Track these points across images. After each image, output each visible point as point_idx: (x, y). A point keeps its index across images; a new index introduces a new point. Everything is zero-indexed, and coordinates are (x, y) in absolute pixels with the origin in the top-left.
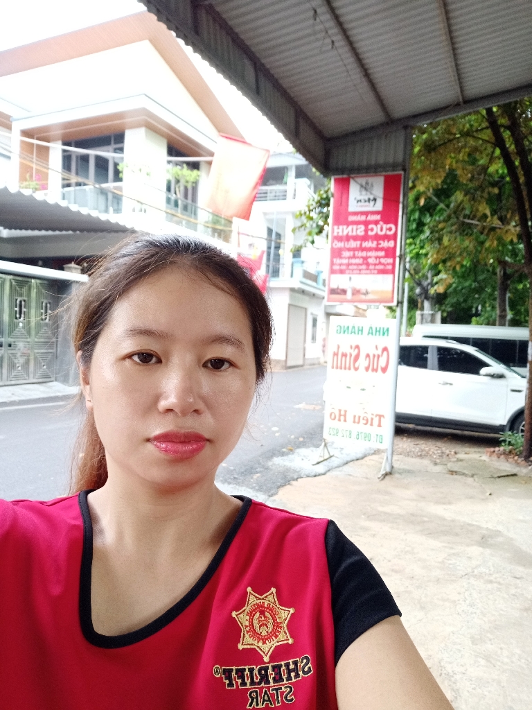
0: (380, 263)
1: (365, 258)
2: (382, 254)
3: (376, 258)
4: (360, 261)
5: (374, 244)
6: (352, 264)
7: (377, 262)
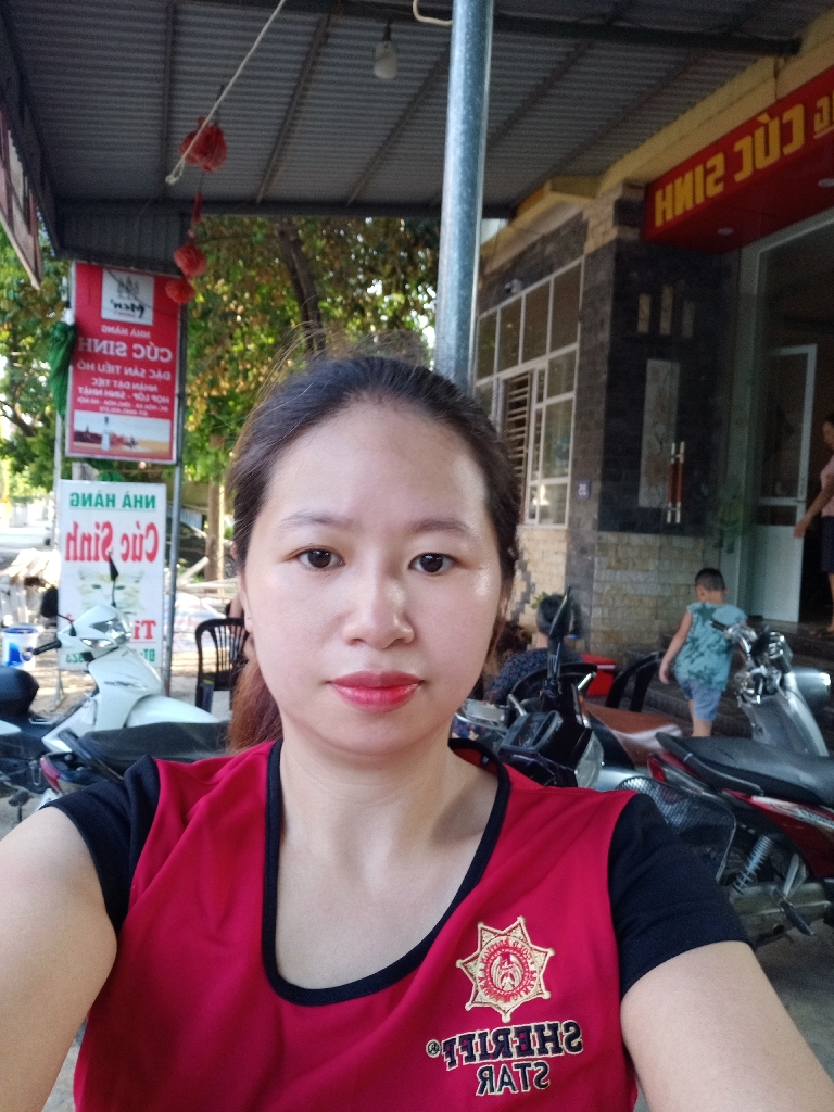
0: (152, 402)
1: (129, 392)
2: (153, 388)
3: (146, 393)
4: (122, 395)
5: (142, 374)
6: (108, 398)
7: (147, 399)
